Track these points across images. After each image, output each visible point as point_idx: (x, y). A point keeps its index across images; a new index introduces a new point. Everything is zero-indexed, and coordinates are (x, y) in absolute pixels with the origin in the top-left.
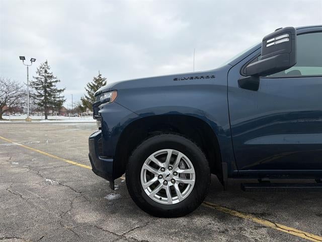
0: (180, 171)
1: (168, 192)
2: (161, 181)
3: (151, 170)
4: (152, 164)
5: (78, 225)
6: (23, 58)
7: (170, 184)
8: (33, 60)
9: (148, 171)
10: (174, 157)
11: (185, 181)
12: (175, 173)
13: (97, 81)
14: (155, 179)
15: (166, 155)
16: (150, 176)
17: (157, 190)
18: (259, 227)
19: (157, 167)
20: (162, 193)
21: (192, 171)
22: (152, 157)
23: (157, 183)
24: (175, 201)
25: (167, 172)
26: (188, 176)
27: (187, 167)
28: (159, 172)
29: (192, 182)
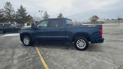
6: (40, 11)
8: (42, 11)
13: (60, 15)
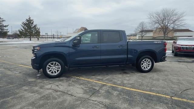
0: (57, 67)
1: (54, 72)
2: (52, 70)
3: (49, 67)
4: (50, 66)
5: (30, 81)
7: (54, 70)
9: (48, 68)
10: (55, 63)
11: (58, 69)
12: (56, 68)
14: (51, 69)
15: (53, 63)
16: (49, 68)
17: (51, 72)
18: (76, 78)
19: (51, 66)
20: (52, 72)
21: (60, 67)
22: (49, 64)
23: (51, 70)
24: (56, 74)
25: (54, 67)
26: (59, 68)
27: (59, 66)
28: (52, 68)
29: (60, 69)
